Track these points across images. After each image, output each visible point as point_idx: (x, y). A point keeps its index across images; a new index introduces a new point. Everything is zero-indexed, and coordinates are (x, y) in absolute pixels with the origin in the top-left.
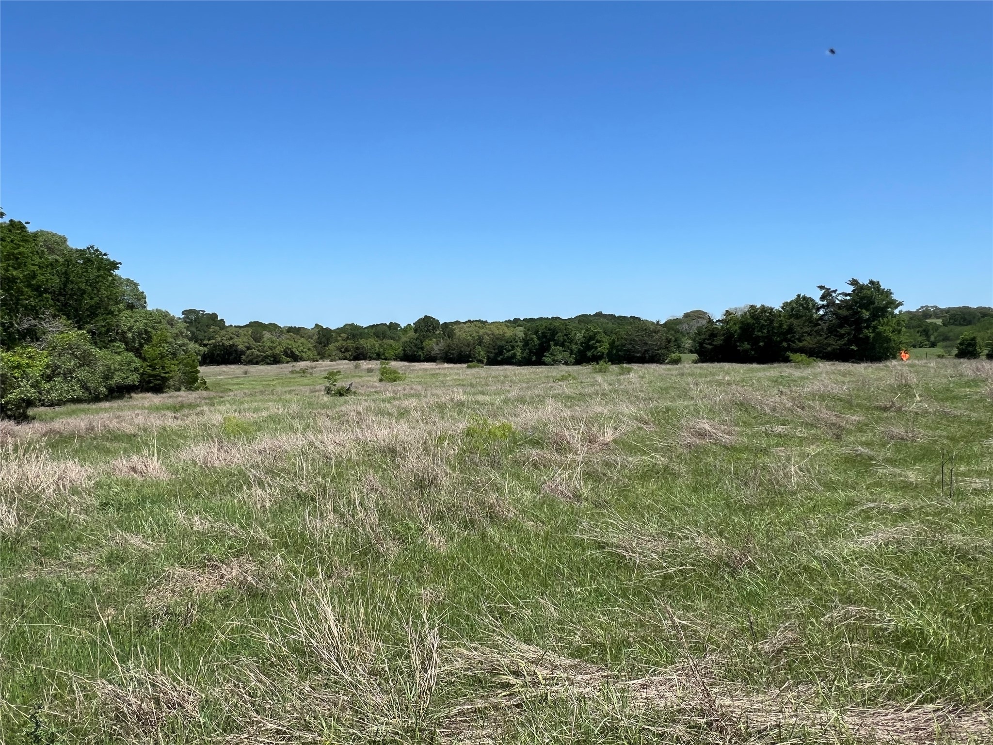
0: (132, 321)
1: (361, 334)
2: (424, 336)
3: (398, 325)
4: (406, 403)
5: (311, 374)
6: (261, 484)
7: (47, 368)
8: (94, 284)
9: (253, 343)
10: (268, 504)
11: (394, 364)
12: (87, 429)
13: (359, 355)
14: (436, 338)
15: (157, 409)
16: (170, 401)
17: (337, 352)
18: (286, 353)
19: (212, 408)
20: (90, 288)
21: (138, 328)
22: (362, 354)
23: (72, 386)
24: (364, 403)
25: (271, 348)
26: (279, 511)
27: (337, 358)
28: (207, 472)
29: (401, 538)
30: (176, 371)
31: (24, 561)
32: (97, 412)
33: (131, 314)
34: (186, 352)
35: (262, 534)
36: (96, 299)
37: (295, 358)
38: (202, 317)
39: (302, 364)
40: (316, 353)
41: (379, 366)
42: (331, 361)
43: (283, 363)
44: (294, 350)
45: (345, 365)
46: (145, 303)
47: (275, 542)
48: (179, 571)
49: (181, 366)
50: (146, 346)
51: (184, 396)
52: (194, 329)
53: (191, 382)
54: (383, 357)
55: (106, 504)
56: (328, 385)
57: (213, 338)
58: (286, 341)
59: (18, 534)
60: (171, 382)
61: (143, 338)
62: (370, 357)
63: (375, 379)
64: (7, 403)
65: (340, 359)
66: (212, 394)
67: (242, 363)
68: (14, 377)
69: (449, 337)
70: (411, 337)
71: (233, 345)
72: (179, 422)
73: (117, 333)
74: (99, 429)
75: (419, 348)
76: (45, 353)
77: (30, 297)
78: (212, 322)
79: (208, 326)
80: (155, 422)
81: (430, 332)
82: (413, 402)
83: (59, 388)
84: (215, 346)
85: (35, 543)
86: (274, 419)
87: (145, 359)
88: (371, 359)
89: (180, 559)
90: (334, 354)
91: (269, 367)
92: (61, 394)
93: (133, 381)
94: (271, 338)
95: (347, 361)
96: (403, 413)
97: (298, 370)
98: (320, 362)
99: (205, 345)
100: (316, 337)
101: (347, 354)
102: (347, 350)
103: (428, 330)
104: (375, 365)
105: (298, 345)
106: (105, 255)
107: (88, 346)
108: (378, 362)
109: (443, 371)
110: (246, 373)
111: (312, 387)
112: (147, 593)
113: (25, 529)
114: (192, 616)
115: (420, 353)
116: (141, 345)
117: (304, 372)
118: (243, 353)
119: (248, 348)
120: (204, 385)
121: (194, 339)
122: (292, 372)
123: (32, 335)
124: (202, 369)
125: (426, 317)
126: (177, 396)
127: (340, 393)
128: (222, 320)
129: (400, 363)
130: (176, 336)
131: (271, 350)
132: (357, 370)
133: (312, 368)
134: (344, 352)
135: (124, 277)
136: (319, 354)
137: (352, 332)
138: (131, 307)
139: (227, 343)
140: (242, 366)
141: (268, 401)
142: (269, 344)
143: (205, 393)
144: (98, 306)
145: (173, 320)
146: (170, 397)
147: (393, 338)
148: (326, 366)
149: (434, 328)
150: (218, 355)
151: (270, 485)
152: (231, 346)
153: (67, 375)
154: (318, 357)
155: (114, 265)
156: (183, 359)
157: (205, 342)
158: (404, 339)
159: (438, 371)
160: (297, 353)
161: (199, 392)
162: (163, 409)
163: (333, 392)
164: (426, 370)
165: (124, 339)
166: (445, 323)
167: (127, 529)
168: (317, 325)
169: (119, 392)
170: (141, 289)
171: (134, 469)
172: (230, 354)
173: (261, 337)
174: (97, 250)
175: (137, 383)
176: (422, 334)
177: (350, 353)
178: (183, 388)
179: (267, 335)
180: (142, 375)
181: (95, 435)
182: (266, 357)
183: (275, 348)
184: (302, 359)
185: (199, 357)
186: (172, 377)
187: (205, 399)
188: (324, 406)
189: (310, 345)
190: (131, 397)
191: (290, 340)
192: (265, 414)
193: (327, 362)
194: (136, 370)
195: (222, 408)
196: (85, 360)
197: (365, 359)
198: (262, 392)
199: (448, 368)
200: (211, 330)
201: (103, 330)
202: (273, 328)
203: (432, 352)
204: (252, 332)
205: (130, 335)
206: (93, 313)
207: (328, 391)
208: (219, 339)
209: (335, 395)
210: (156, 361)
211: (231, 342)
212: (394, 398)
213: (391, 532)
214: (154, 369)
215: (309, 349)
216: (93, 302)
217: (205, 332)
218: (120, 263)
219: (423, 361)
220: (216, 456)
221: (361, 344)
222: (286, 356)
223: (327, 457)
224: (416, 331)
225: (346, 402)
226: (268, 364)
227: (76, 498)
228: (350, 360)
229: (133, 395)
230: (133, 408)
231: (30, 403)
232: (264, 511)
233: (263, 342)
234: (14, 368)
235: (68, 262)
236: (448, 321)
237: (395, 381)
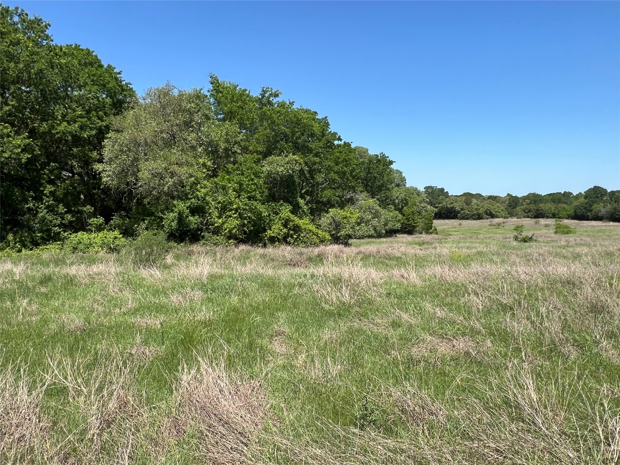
0: (398, 193)
1: (541, 200)
2: (592, 201)
3: (571, 194)
4: (578, 250)
5: (503, 227)
6: (476, 294)
7: (358, 219)
8: (381, 174)
9: (465, 206)
10: (481, 307)
11: (566, 222)
12: (377, 252)
13: (539, 215)
14: (604, 203)
15: (410, 244)
16: (417, 240)
17: (523, 212)
18: (486, 213)
19: (441, 245)
20: (378, 176)
21: (401, 197)
22: (541, 214)
23: (369, 228)
24: (544, 248)
25: (476, 209)
26: (488, 312)
27: (522, 216)
28: (443, 283)
29: (580, 346)
30: (420, 223)
31: (353, 317)
32: (380, 243)
33: (398, 189)
34: (426, 211)
35: (478, 325)
36: (382, 182)
37: (492, 216)
38: (435, 190)
39: (496, 220)
40: (507, 213)
41: (554, 223)
42: (518, 218)
43: (484, 219)
44: (492, 211)
45: (527, 222)
46: (405, 183)
47: (486, 332)
48: (429, 338)
49: (423, 219)
50: (405, 208)
51: (424, 237)
52: (431, 198)
53: (428, 229)
54: (557, 216)
55: (390, 294)
56: (516, 234)
57: (441, 203)
58: (487, 205)
59: (350, 303)
60: (417, 229)
61: (404, 203)
62: (547, 216)
63: (552, 231)
64: (341, 236)
65: (524, 217)
66: (441, 237)
67: (458, 219)
68: (344, 223)
69: (615, 202)
70: (582, 202)
71: (453, 207)
72: (423, 252)
73: (391, 200)
74: (382, 252)
75: (588, 210)
76: (358, 210)
77: (352, 182)
78: (441, 193)
79: (438, 196)
80: (411, 251)
81: (598, 198)
82: (585, 250)
83: (364, 229)
84: (442, 208)
85: (357, 309)
86: (480, 253)
87: (404, 215)
88: (548, 217)
89: (429, 330)
90: (520, 213)
91: (475, 222)
92: (364, 233)
93: (398, 227)
94: (477, 203)
95: (529, 219)
96: (577, 257)
97: (494, 224)
98: (510, 219)
99: (436, 207)
100: (507, 202)
101: (530, 214)
102: (530, 211)
103: (597, 197)
104: (551, 222)
105: (495, 207)
106: (388, 157)
107: (378, 207)
108: (554, 220)
109: (608, 228)
110: (460, 225)
111: (504, 235)
112: (413, 347)
113: (353, 301)
114: (438, 365)
115: (589, 214)
116: (403, 207)
117: (499, 225)
118: (459, 212)
119: (462, 210)
120: (436, 232)
121: (431, 203)
122: (490, 225)
123: (351, 201)
124: (434, 221)
125: (595, 187)
126: (421, 237)
127: (525, 240)
128: (447, 192)
129: (571, 221)
130: (420, 202)
131: (477, 210)
132: (537, 226)
133: (504, 223)
134: (527, 213)
135: (395, 169)
136: (509, 214)
137: (534, 198)
138: (398, 185)
139: (449, 206)
140: (458, 220)
141: (476, 242)
142: (476, 207)
143: (436, 236)
144: (383, 185)
145: (419, 192)
146: (417, 237)
147: (566, 203)
148: (514, 222)
149: (602, 195)
150: (444, 213)
151: (482, 296)
152: (452, 208)
153: (367, 222)
154: (508, 216)
155: (391, 163)
156: (424, 216)
157: (437, 205)
158: (576, 203)
159: (603, 228)
160: (494, 213)
161: (433, 235)
162: (413, 244)
163: (519, 239)
164: (594, 226)
165: (394, 204)
166: (612, 192)
167: (401, 309)
168: (508, 194)
169: (391, 233)
170: (403, 175)
171: (403, 276)
172: (451, 213)
173: (471, 202)
174: (384, 155)
175: (400, 229)
176: (591, 199)
177: (532, 213)
178: (424, 233)
179: (474, 201)
180: (402, 224)
181: (381, 256)
182: (474, 215)
183: (479, 209)
184: (497, 217)
185: (433, 214)
186: (418, 226)
187: (436, 239)
188: (514, 248)
189: (502, 208)
190: (396, 236)
191: (490, 204)
192: (474, 250)
193: (515, 219)
194: (399, 221)
195: (448, 245)
196: (376, 215)
197: (543, 217)
198: (471, 237)
199: (613, 226)
200: (440, 198)
201: (384, 198)
202: (478, 196)
203: (600, 213)
204: (465, 199)
205: (397, 201)
206: (380, 188)
207: (516, 238)
208: (445, 204)
209: (521, 241)
210: (409, 216)
211: (452, 206)
212: (567, 246)
213: (571, 340)
214: (409, 221)
215: (502, 210)
216: (380, 184)
217: (437, 199)
218: (395, 162)
219: (591, 220)
220: (448, 274)
221: (540, 207)
222: (486, 215)
223: (520, 282)
224: (586, 197)
225: (530, 247)
226: (474, 219)
227: (375, 288)
228: (532, 218)
229: (397, 235)
230: (398, 242)
231: (350, 237)
232: (479, 311)
233: (472, 205)
234: (344, 218)
235: (370, 161)
236: (615, 190)
237: (568, 233)
